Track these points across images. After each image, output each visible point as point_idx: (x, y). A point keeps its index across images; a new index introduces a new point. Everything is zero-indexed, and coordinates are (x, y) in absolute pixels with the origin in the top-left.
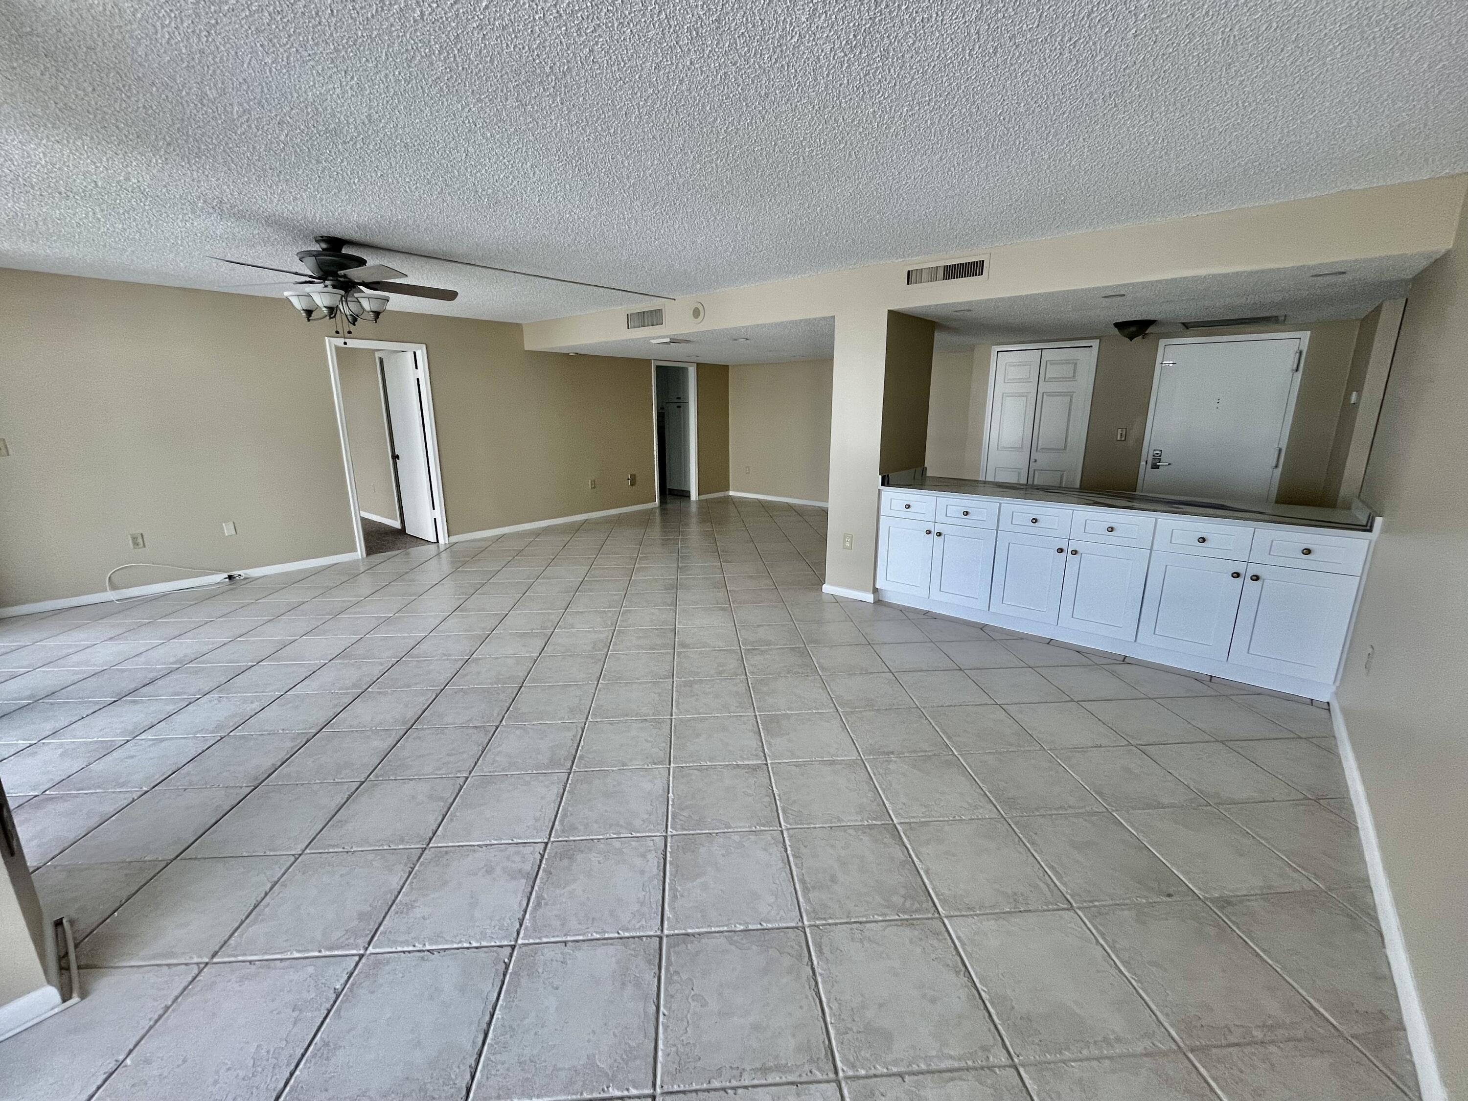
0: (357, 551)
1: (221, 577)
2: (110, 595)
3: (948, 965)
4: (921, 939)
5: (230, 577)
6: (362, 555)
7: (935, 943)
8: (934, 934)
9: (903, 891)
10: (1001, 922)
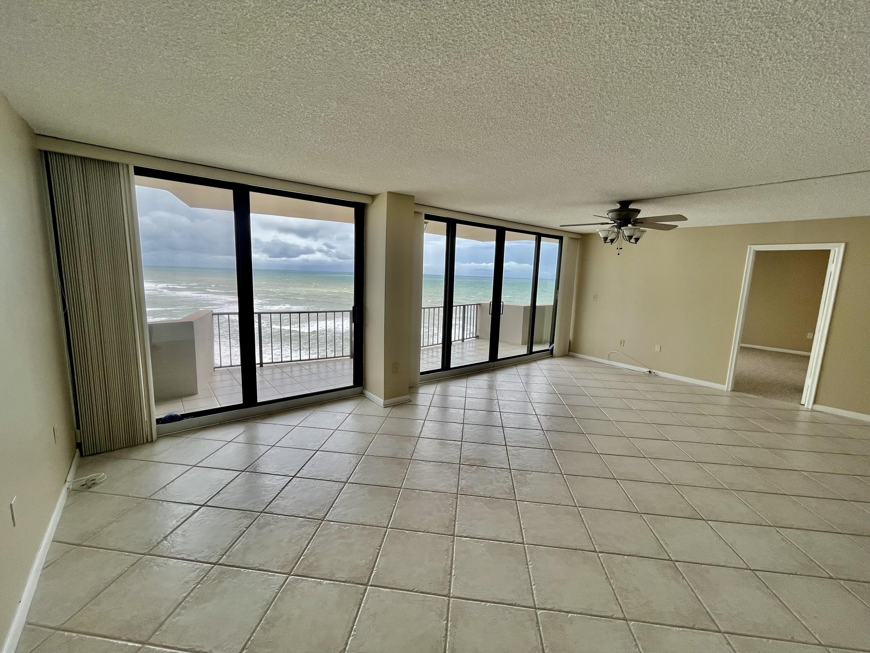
0: (725, 385)
1: (646, 370)
2: (607, 362)
3: (266, 563)
4: (286, 558)
5: (650, 372)
6: (727, 388)
7: (280, 564)
8: (284, 566)
9: (315, 564)
10: (265, 603)
